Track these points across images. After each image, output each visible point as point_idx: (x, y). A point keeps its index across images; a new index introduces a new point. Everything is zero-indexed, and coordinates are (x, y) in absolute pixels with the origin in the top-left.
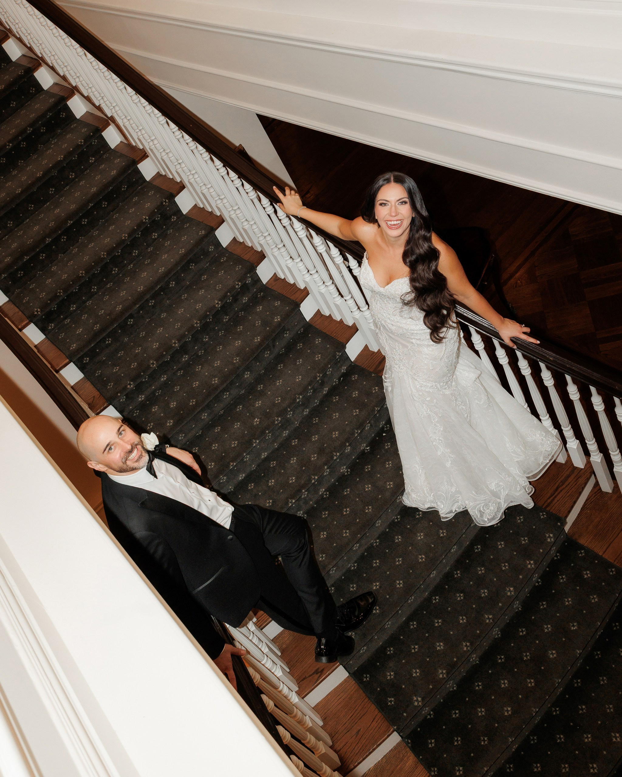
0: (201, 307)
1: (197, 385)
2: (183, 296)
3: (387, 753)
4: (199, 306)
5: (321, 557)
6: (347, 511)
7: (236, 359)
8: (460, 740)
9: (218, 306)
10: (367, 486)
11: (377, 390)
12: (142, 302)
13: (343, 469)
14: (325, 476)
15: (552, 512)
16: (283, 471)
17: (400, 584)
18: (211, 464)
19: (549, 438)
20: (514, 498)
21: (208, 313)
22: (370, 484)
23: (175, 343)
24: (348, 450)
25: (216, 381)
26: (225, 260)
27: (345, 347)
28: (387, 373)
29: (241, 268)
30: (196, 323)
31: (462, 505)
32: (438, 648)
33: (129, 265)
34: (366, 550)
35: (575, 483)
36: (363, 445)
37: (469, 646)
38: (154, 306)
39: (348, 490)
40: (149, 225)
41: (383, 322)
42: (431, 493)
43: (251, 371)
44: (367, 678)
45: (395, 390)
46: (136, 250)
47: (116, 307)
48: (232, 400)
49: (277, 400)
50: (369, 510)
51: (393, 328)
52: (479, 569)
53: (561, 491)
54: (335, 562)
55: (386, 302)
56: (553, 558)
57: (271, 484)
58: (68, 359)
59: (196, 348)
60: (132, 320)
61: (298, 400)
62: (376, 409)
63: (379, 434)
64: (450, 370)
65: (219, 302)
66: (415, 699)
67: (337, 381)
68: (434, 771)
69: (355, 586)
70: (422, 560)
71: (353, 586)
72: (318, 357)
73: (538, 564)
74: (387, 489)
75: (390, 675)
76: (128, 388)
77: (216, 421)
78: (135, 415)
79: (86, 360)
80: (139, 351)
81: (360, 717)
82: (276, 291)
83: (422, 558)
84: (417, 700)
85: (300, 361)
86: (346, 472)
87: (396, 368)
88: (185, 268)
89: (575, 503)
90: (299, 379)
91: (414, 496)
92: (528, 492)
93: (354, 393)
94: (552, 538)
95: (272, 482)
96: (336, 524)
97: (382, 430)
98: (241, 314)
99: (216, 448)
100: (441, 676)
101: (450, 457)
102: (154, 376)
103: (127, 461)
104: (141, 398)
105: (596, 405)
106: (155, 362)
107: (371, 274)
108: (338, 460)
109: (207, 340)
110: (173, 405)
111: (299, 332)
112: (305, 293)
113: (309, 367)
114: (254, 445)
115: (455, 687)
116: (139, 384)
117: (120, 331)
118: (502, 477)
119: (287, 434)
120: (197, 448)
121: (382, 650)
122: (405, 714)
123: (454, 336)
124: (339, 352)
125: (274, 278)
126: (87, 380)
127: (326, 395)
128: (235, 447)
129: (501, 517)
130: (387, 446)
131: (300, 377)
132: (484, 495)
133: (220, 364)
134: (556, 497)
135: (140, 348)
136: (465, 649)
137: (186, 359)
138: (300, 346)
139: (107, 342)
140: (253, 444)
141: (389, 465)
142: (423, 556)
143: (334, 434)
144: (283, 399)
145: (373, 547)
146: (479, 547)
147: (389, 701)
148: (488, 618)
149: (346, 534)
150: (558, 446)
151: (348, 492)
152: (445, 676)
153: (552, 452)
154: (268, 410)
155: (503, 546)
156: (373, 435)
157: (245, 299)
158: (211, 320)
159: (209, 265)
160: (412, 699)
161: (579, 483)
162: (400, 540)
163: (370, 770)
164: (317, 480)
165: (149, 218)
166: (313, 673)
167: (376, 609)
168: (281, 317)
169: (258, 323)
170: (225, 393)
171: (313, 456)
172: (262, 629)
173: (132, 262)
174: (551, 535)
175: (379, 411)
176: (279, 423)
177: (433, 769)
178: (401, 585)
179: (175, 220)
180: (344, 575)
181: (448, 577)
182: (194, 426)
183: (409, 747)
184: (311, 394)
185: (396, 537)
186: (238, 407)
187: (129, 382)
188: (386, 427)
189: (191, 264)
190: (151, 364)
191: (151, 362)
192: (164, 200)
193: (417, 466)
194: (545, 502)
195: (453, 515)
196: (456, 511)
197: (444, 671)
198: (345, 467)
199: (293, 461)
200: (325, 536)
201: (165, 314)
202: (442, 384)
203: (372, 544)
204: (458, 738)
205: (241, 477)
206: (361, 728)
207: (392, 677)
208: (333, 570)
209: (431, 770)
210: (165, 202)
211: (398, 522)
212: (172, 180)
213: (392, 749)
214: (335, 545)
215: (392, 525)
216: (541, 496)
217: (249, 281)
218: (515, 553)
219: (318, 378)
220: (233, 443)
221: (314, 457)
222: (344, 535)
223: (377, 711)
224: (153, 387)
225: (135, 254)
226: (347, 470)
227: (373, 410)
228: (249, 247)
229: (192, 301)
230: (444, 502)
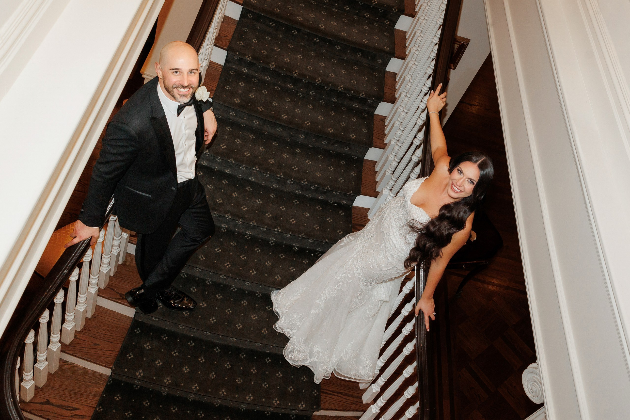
0: (333, 77)
1: (275, 105)
2: (334, 60)
3: (95, 371)
4: (332, 75)
5: (201, 257)
6: (243, 257)
7: (308, 123)
8: (130, 415)
9: (340, 89)
10: (269, 262)
11: (340, 233)
12: (313, 33)
13: (272, 240)
14: (260, 229)
15: (320, 397)
16: (247, 198)
17: (213, 320)
18: (224, 146)
19: (371, 370)
20: (316, 368)
21: (330, 85)
22: (271, 263)
23: (296, 73)
24: (288, 236)
25: (285, 117)
26: (376, 75)
27: (359, 195)
28: (352, 236)
29: (376, 91)
30: (318, 80)
31: (291, 335)
32: (184, 369)
33: (336, 8)
34: (225, 285)
35: (350, 403)
36: (297, 244)
37: (196, 389)
38: (315, 43)
39: (259, 251)
40: (372, 7)
41: (385, 215)
42: (288, 309)
43: (306, 138)
44: (138, 331)
45: (343, 248)
46: (349, 7)
47: (299, 16)
48: (278, 136)
49: (295, 167)
50: (253, 272)
51: (385, 225)
52: (254, 369)
53: (340, 397)
54: (203, 268)
55: (400, 210)
56: (290, 415)
57: (234, 195)
58: (243, 2)
59: (302, 90)
60: (296, 33)
61: (302, 182)
62: (327, 240)
63: (311, 251)
64: (378, 280)
65: (342, 89)
66: (141, 371)
67: (333, 202)
68: (100, 409)
69: (195, 290)
70: (238, 327)
71: (195, 289)
72: (341, 180)
73: (279, 407)
74: (274, 277)
75: (148, 346)
76: (245, 57)
77: (258, 133)
78: (230, 72)
79: (250, 16)
80: (277, 50)
81: (108, 340)
82: (373, 124)
83: (239, 326)
84: (140, 373)
85: (332, 169)
86: (271, 242)
87: (358, 242)
88: (355, 50)
89: (336, 410)
90: (318, 174)
91: (280, 298)
92: (325, 375)
93: (330, 219)
94: (302, 407)
95: (235, 195)
96: (231, 255)
97: (315, 252)
98: (344, 109)
99: (238, 142)
100: (166, 381)
101: (319, 310)
102: (265, 70)
103: (175, 88)
104: (245, 70)
105: (408, 393)
106: (274, 66)
107: (415, 189)
108: (276, 233)
109: (312, 94)
110: (252, 96)
111: (353, 157)
112: (383, 146)
113: (330, 177)
114: (254, 169)
115: (165, 393)
116: (253, 63)
117: (284, 28)
118: (326, 353)
119: (275, 187)
120: (230, 129)
121: (161, 331)
122: (126, 370)
123: (402, 270)
124: (353, 193)
125: (383, 118)
126: (236, 24)
127: (318, 200)
128: (245, 156)
129: (297, 365)
130: (305, 261)
131: (320, 175)
132: (305, 347)
133: (299, 113)
134: (333, 395)
135: (279, 50)
136: (193, 387)
137: (290, 87)
138: (343, 162)
139: (271, 24)
140: (254, 167)
141: (292, 270)
142: (241, 326)
143: (292, 220)
144: (297, 171)
145: (230, 288)
146: (270, 360)
147: (129, 355)
148: (223, 392)
149: (227, 265)
150: (369, 379)
151: (258, 252)
152: (167, 383)
153: (362, 377)
154: (284, 165)
155: (279, 376)
156: (308, 247)
157: (356, 106)
158: (327, 89)
159: (367, 66)
160: (139, 370)
161: (351, 405)
162: (244, 304)
163: (77, 366)
164: (254, 226)
165: (377, 4)
166: (119, 293)
167: (186, 313)
168: (356, 138)
169: (343, 124)
170: (280, 128)
171: (269, 213)
172: (129, 242)
173: (339, 10)
174: (304, 406)
175: (326, 242)
176: (279, 177)
177: (101, 407)
178: (212, 322)
179: (387, 23)
180: (199, 278)
181: (237, 350)
182: (245, 118)
183: (107, 383)
184: (313, 189)
185: (245, 301)
186: (276, 143)
187: (250, 55)
188: (319, 253)
189: (360, 53)
190: (272, 64)
191: (273, 64)
192: (396, 8)
193: (301, 290)
194: (326, 390)
195: (281, 332)
196: (285, 332)
197: (170, 381)
198: (274, 240)
199: (258, 202)
200: (218, 252)
201: (314, 54)
202: (365, 279)
203: (231, 287)
204: (130, 413)
205: (228, 171)
206: (100, 345)
207: (147, 348)
208: (198, 269)
209: (99, 407)
210: (395, 9)
211: (256, 296)
212: (414, 6)
213: (99, 373)
214: (215, 262)
215: (252, 294)
216: (329, 385)
217: (370, 101)
218: (278, 387)
219: (326, 188)
220: (248, 153)
221: (269, 215)
222: (226, 265)
223: (118, 350)
224: (257, 75)
225: (346, 8)
226: (273, 243)
227: (325, 239)
228: (395, 88)
229: (334, 68)
230: (286, 322)
